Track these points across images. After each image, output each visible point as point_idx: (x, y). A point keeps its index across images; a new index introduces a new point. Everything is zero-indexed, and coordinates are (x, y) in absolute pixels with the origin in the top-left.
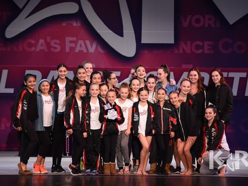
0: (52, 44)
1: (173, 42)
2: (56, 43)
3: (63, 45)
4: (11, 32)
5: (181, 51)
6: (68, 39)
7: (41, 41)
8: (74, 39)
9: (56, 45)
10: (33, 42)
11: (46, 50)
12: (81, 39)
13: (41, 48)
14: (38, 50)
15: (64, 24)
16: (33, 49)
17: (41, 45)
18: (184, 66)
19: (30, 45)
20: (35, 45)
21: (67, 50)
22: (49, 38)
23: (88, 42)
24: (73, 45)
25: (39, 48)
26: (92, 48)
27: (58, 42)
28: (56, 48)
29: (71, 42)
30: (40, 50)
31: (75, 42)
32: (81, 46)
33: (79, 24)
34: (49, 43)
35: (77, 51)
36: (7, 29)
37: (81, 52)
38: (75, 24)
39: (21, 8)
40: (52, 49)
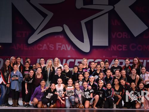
0: (50, 46)
1: (108, 45)
2: (52, 46)
3: (55, 47)
4: (31, 41)
5: (112, 50)
6: (57, 44)
7: (45, 45)
8: (60, 44)
9: (51, 47)
10: (41, 45)
11: (47, 49)
12: (63, 44)
13: (45, 48)
14: (43, 49)
15: (56, 37)
16: (41, 49)
17: (45, 47)
18: (113, 57)
19: (40, 47)
20: (42, 47)
21: (57, 49)
22: (48, 44)
23: (67, 45)
24: (60, 47)
25: (44, 48)
26: (69, 48)
27: (53, 45)
28: (52, 48)
29: (59, 45)
30: (44, 49)
31: (61, 45)
32: (64, 47)
33: (63, 37)
34: (49, 46)
35: (62, 49)
36: (29, 39)
37: (63, 50)
38: (61, 37)
39: (35, 29)
40: (50, 49)
